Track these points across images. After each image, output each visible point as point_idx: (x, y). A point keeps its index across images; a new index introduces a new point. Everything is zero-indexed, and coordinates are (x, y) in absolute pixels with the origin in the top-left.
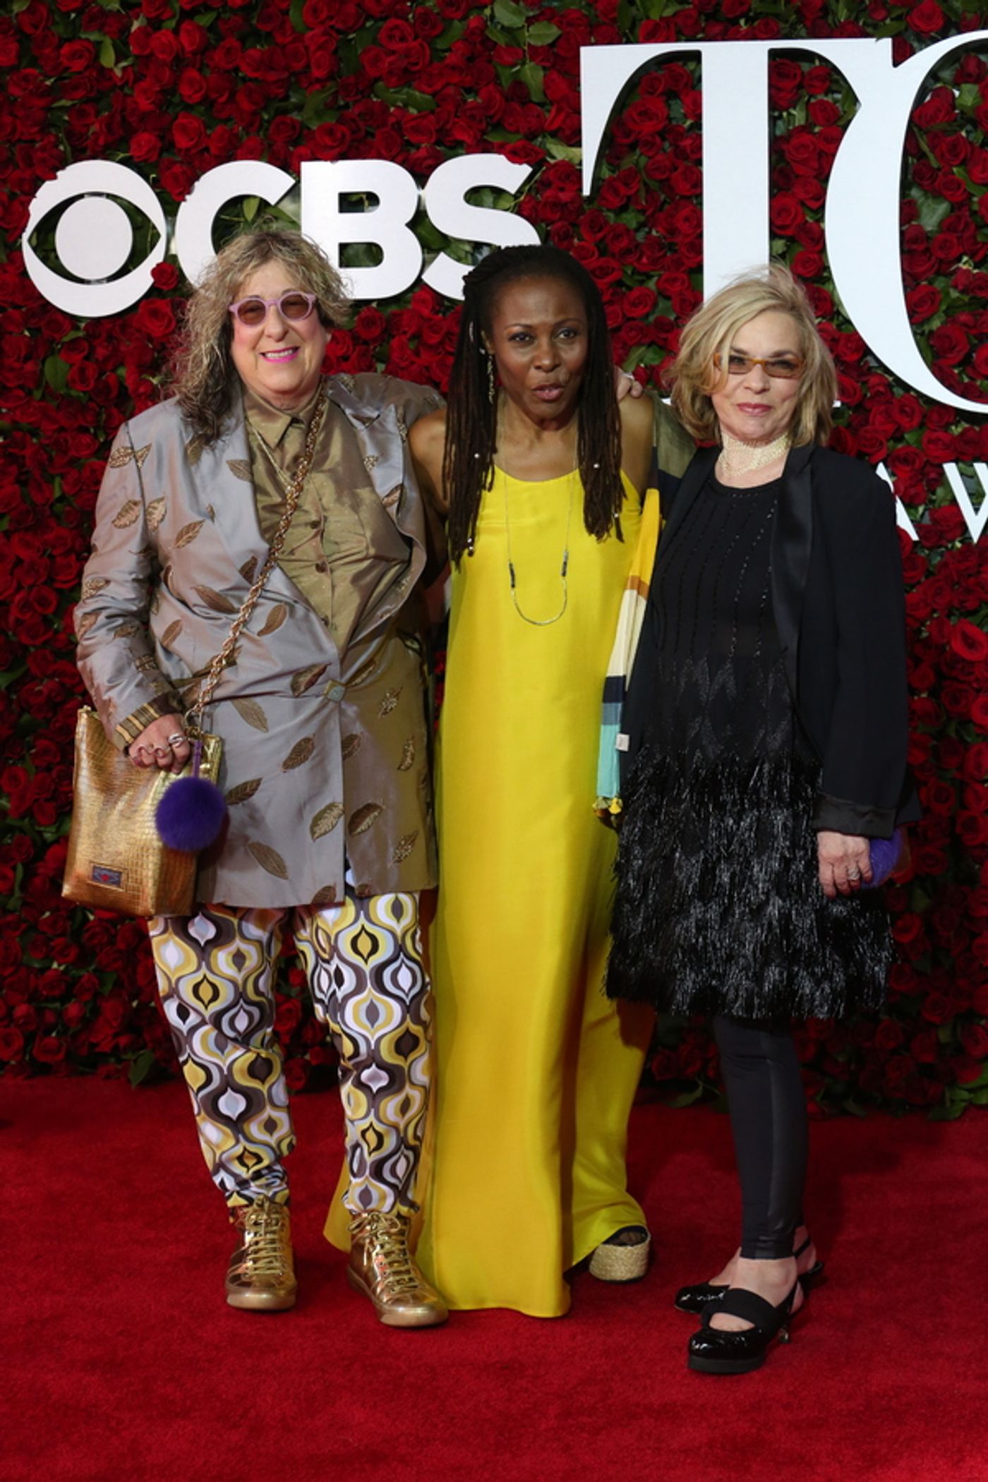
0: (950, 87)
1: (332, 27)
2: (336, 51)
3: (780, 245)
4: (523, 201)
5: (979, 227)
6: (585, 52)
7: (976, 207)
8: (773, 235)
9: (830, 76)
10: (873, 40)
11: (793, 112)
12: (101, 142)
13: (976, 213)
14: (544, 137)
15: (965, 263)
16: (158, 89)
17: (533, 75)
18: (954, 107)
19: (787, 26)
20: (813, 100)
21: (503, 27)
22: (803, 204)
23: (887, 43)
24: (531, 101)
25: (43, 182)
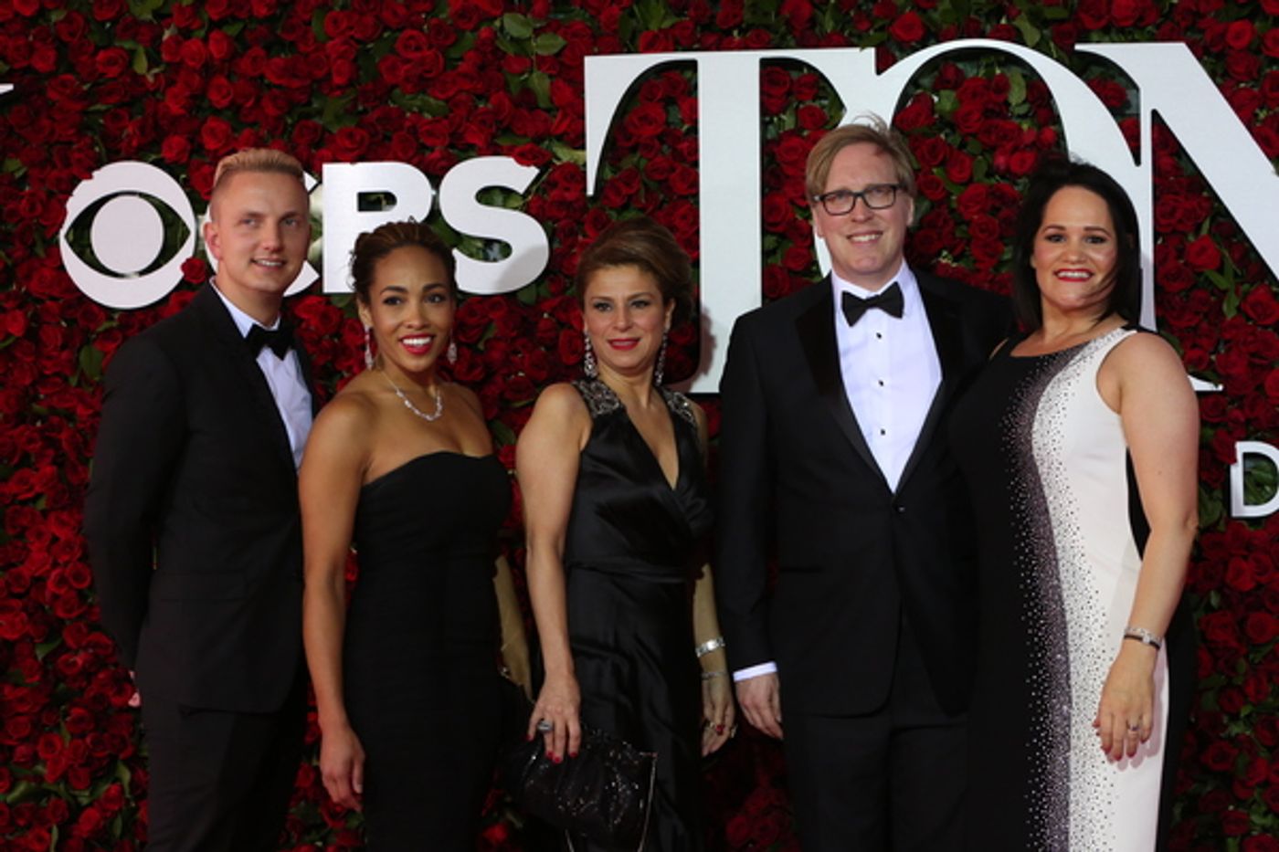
0: (929, 93)
1: (352, 37)
2: (355, 60)
3: (772, 239)
4: (530, 202)
5: (957, 224)
6: (588, 60)
7: (954, 205)
8: (764, 232)
9: (818, 84)
10: (857, 50)
11: (784, 117)
12: (134, 143)
13: (953, 211)
14: (551, 140)
15: (944, 257)
16: (187, 93)
17: (540, 83)
18: (933, 112)
19: (778, 36)
20: (801, 106)
21: (512, 39)
22: (792, 202)
23: (870, 52)
24: (538, 108)
25: (79, 181)
